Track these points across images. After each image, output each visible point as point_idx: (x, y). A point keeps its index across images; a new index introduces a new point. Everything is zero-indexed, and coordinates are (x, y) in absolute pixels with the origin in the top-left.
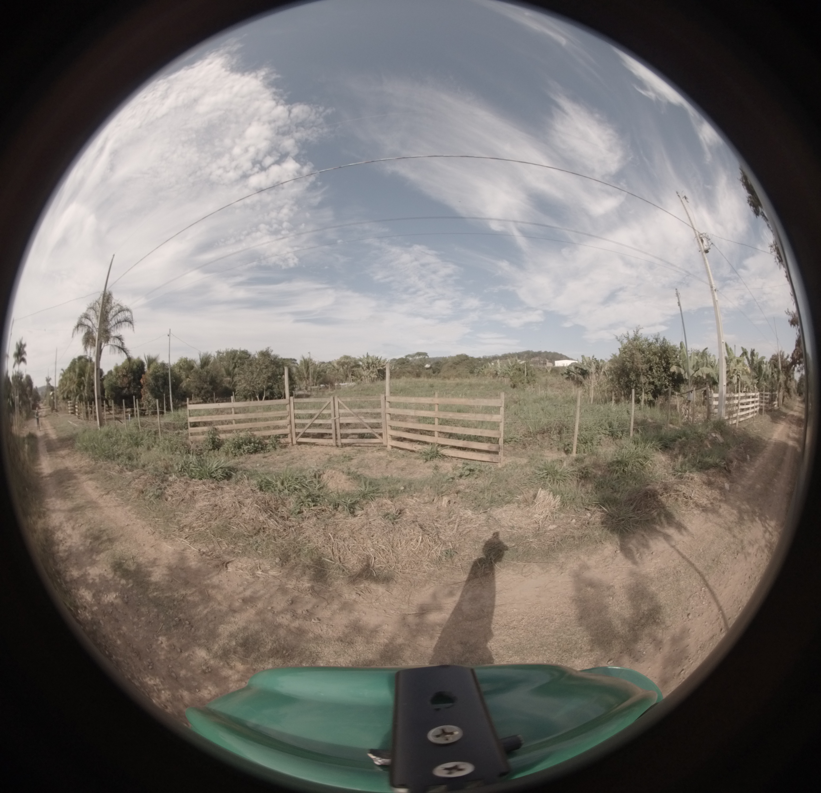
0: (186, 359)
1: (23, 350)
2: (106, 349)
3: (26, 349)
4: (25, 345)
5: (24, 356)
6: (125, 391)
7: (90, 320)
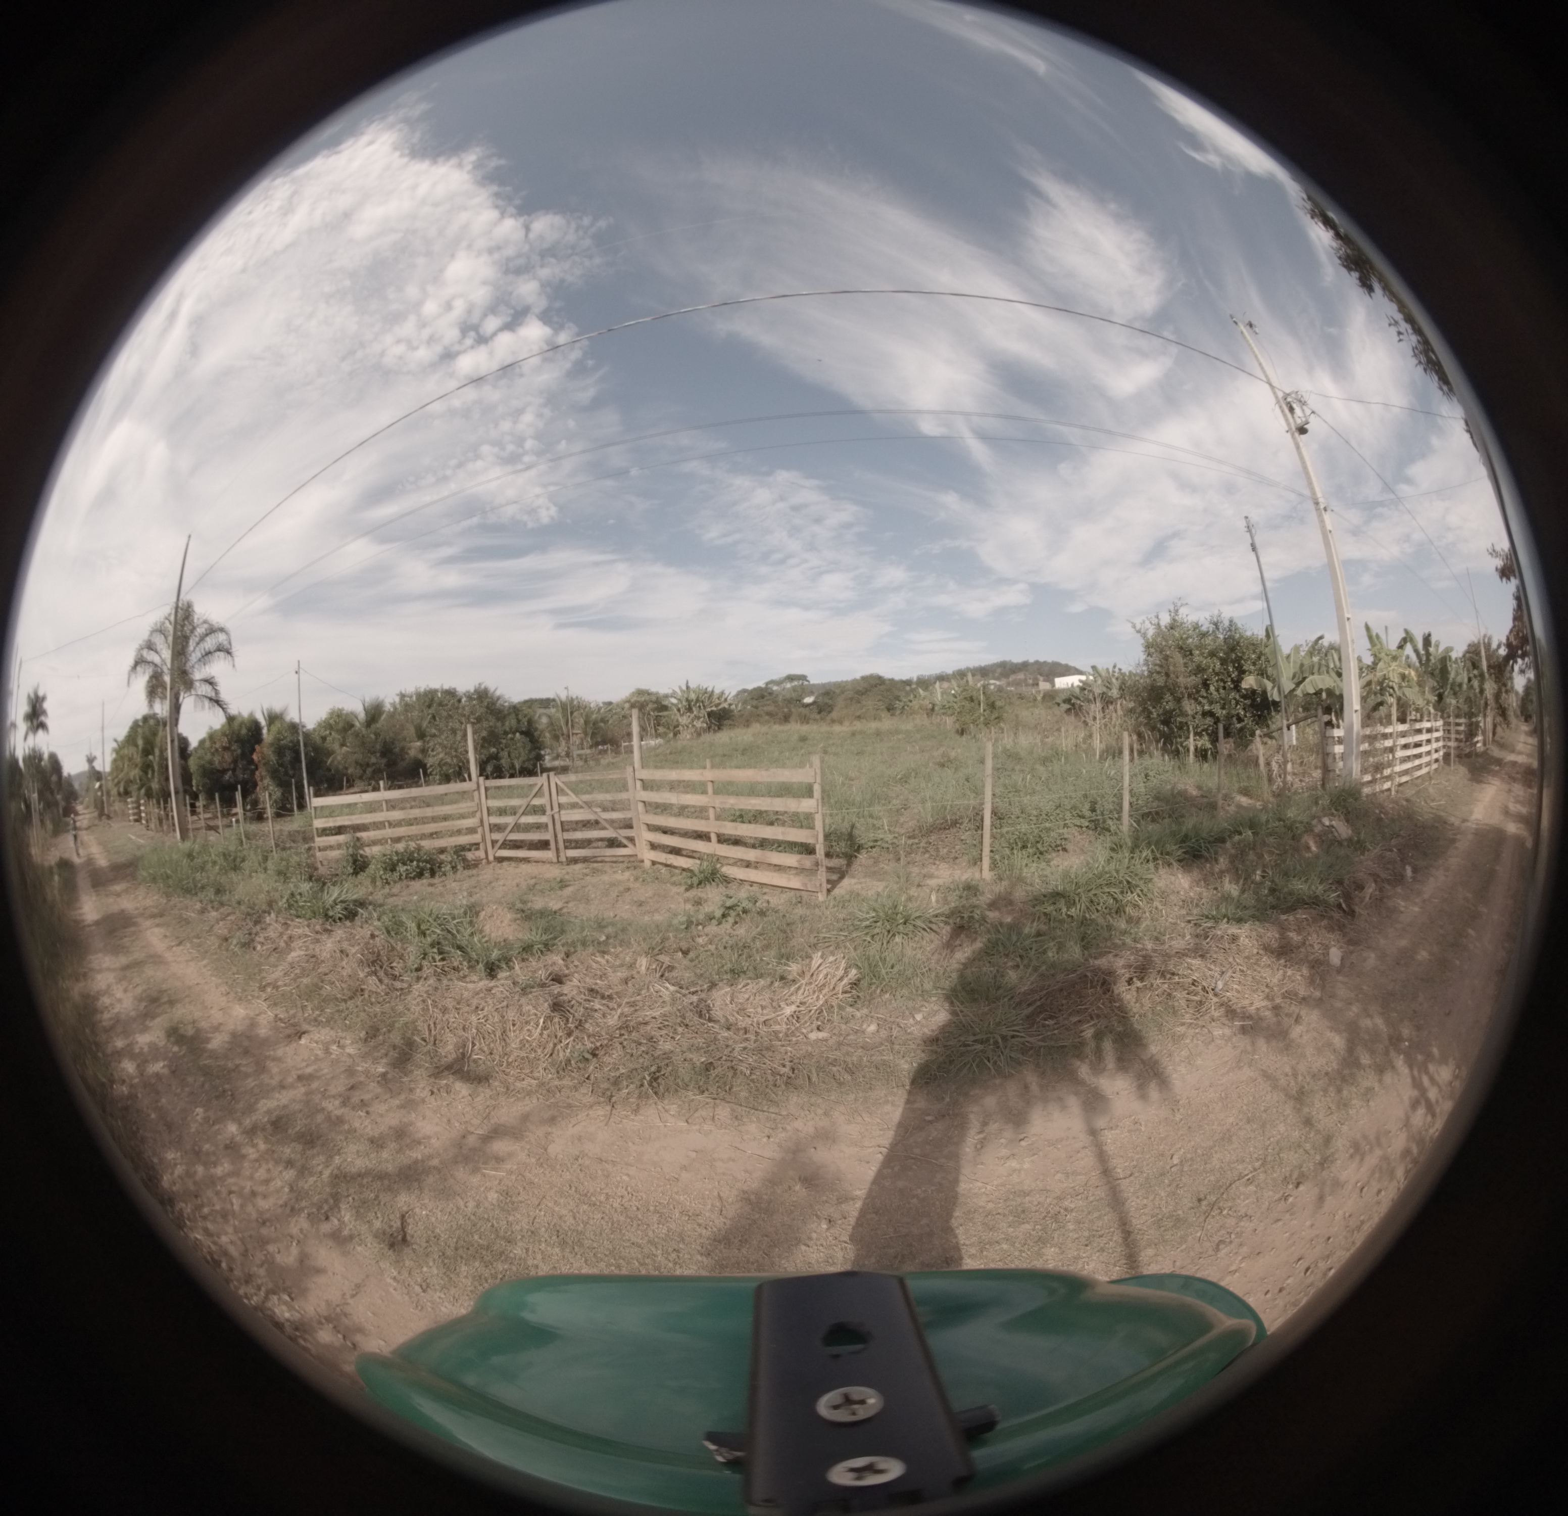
0: (341, 710)
1: (41, 706)
2: (188, 703)
3: (46, 705)
4: (44, 699)
5: (42, 718)
6: (227, 776)
7: (156, 652)
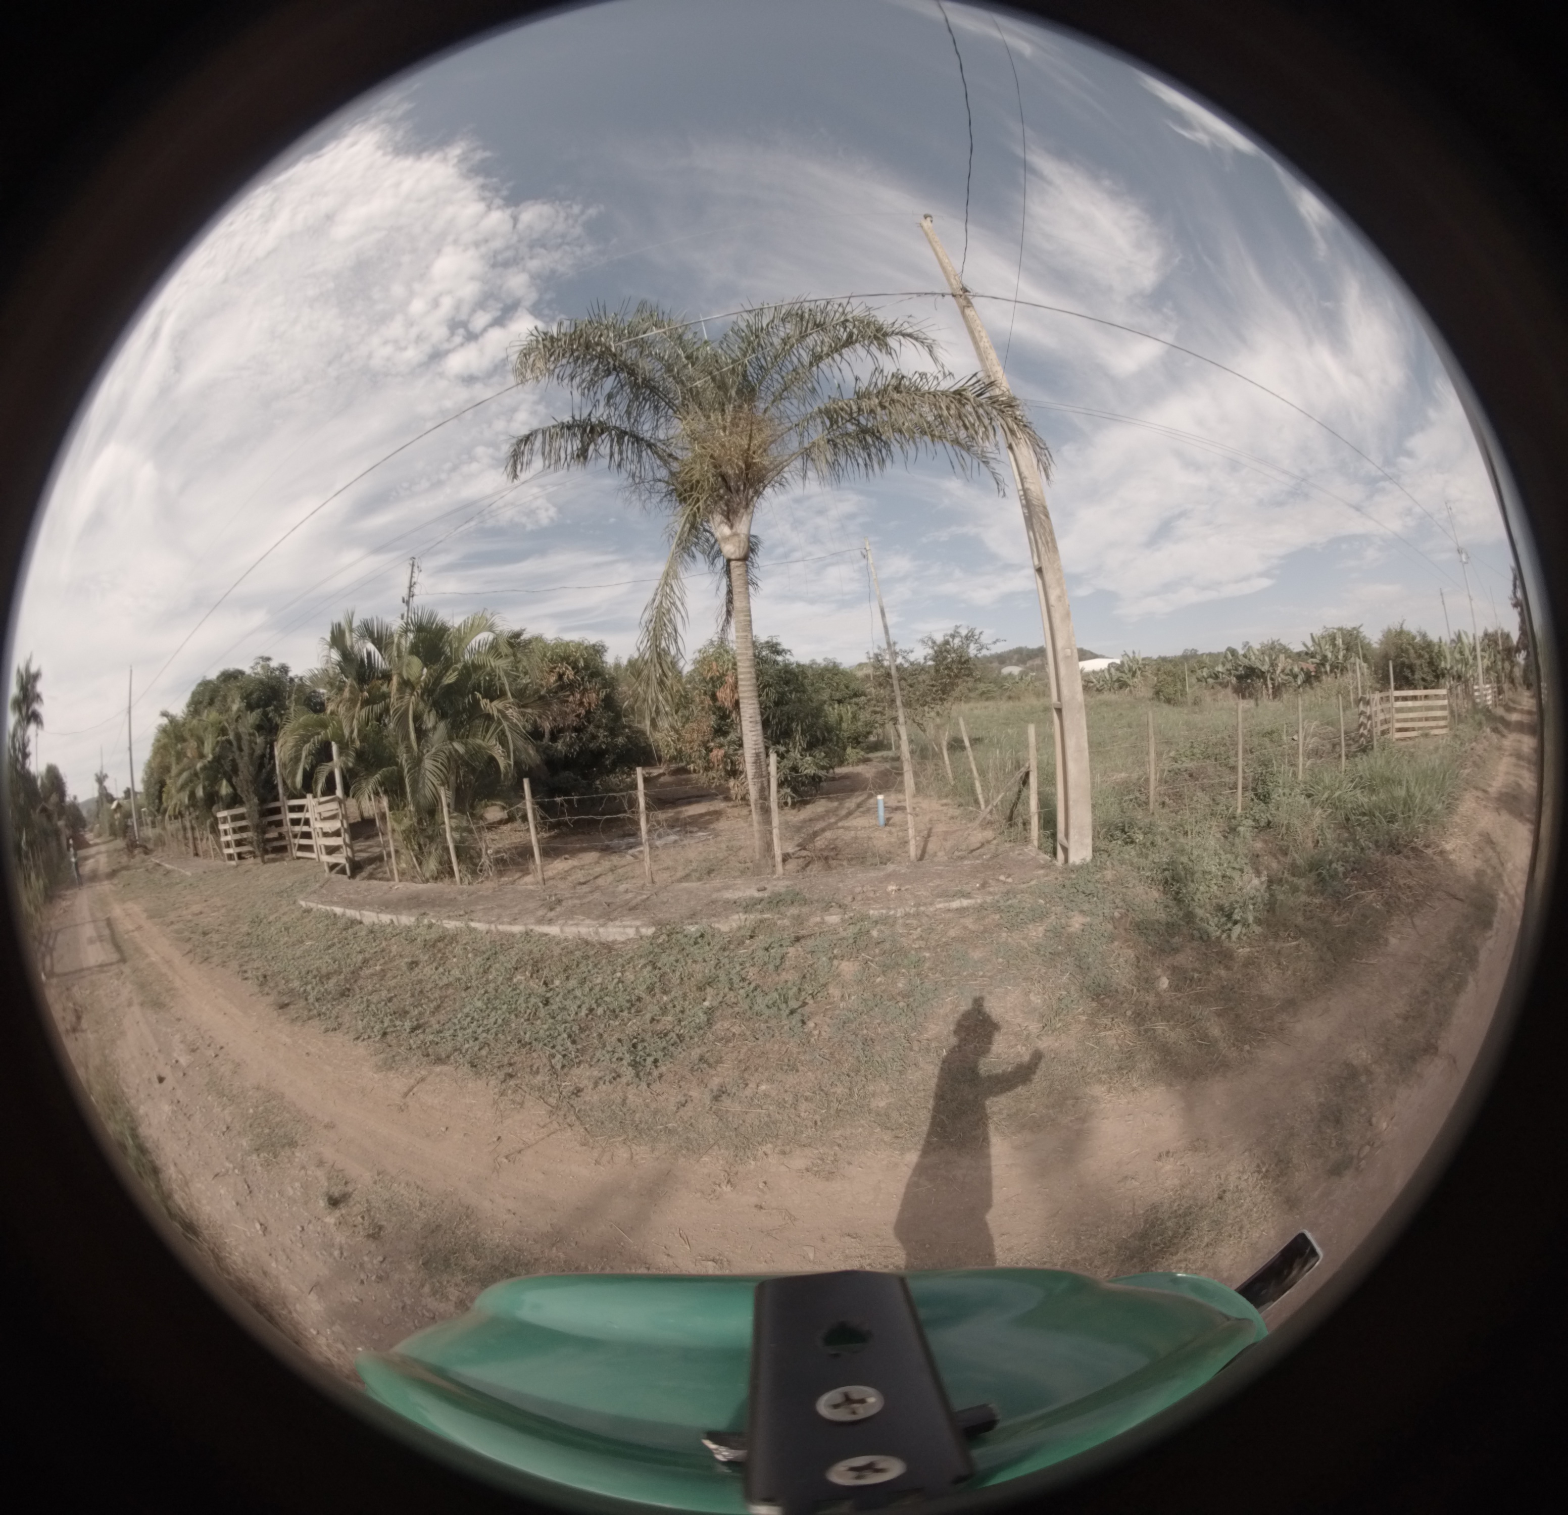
3: (40, 687)
4: (36, 676)
5: (36, 706)
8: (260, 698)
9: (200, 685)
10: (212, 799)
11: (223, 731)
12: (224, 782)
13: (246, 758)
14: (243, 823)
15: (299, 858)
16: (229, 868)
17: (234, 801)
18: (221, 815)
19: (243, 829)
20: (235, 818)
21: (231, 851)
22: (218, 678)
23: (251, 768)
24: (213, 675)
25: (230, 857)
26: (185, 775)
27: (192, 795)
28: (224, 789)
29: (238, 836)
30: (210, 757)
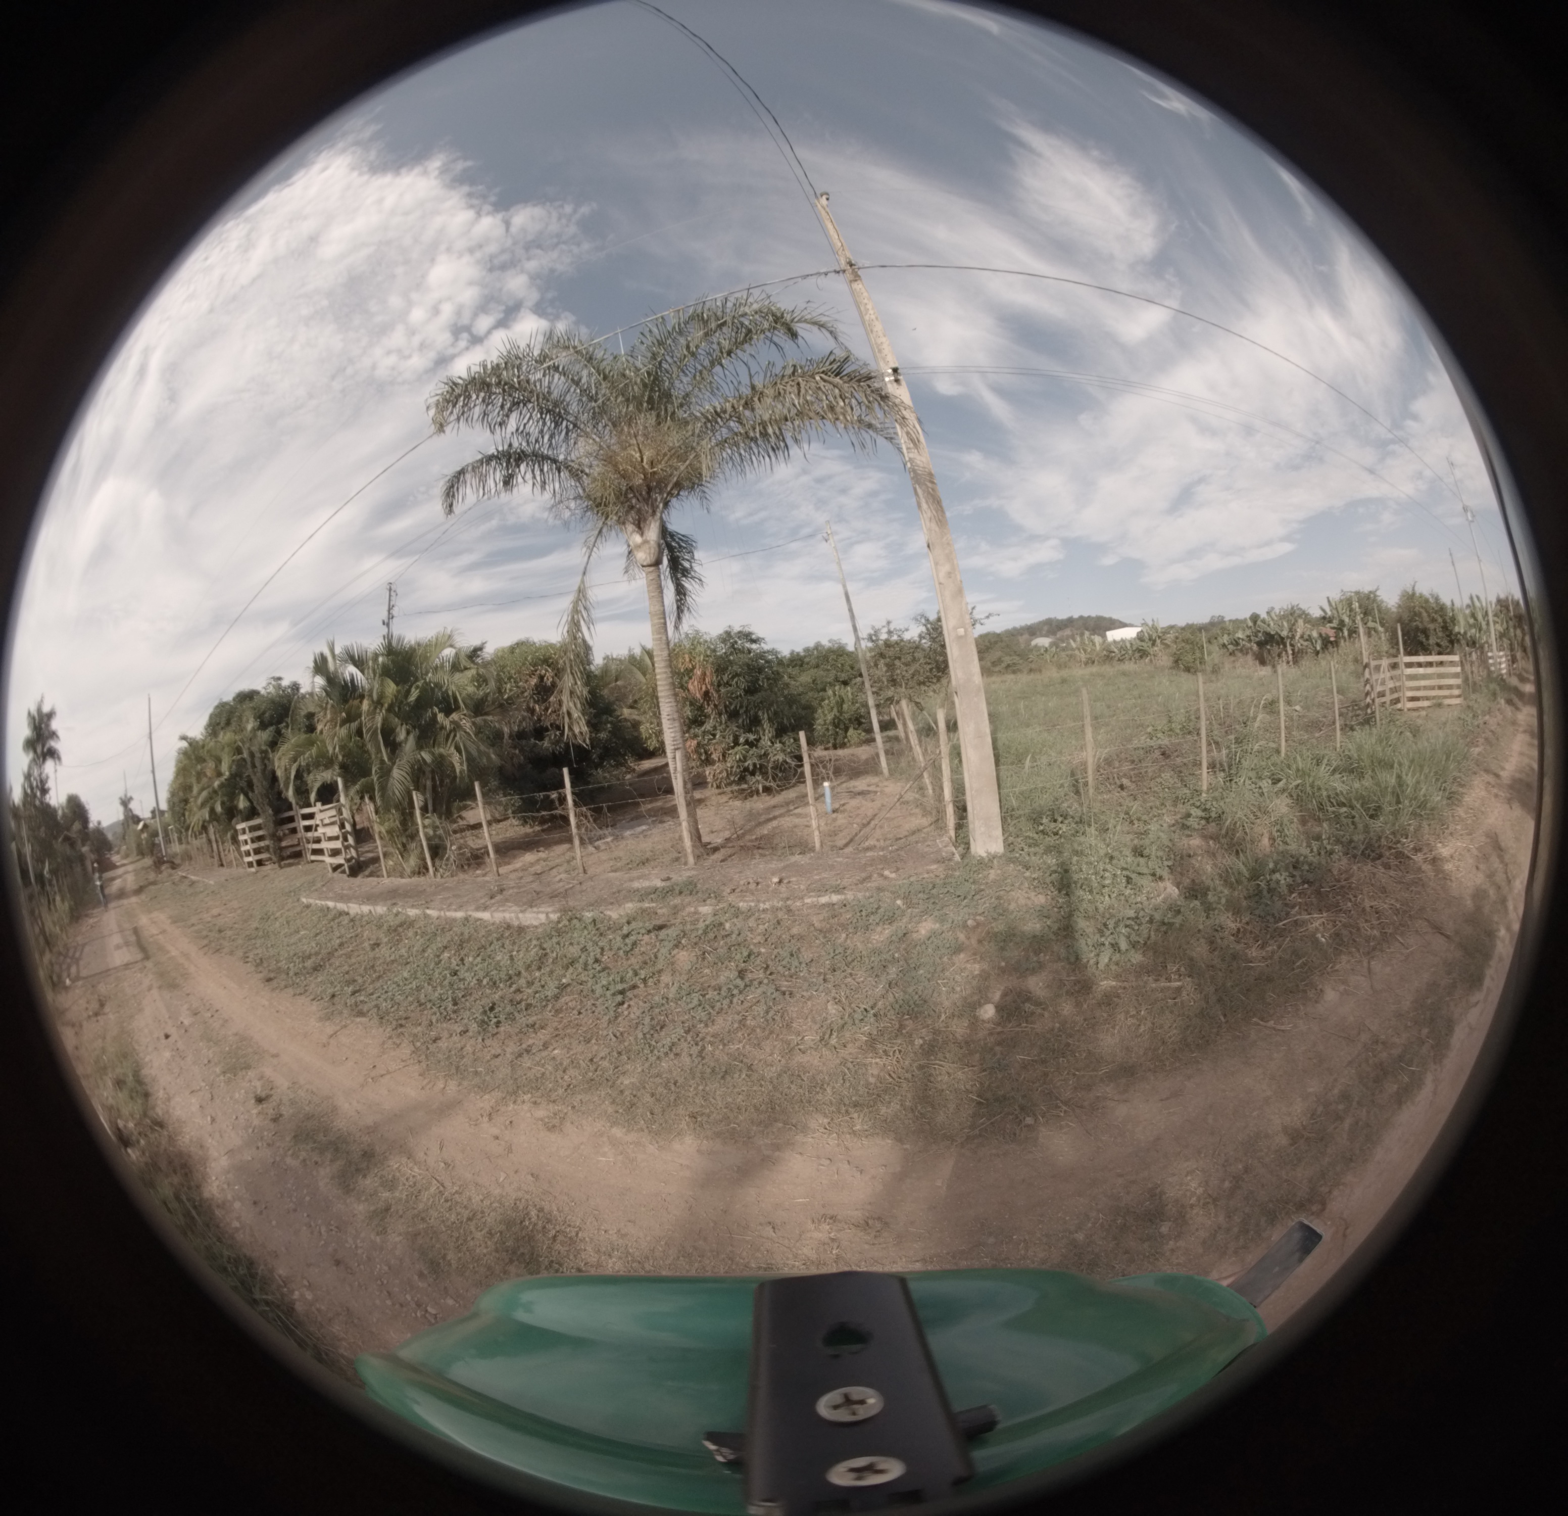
1: (48, 727)
3: (56, 725)
4: (52, 715)
5: (52, 744)
8: (272, 716)
9: (217, 707)
10: (231, 813)
11: (239, 751)
12: (242, 797)
13: (259, 774)
14: (260, 833)
15: (313, 861)
16: (249, 875)
17: (252, 813)
18: (240, 827)
19: (260, 838)
20: (252, 829)
21: (250, 859)
22: (234, 699)
23: (264, 783)
24: (229, 697)
25: (250, 864)
26: (205, 794)
27: (212, 811)
28: (242, 803)
29: (256, 845)
30: (227, 774)
